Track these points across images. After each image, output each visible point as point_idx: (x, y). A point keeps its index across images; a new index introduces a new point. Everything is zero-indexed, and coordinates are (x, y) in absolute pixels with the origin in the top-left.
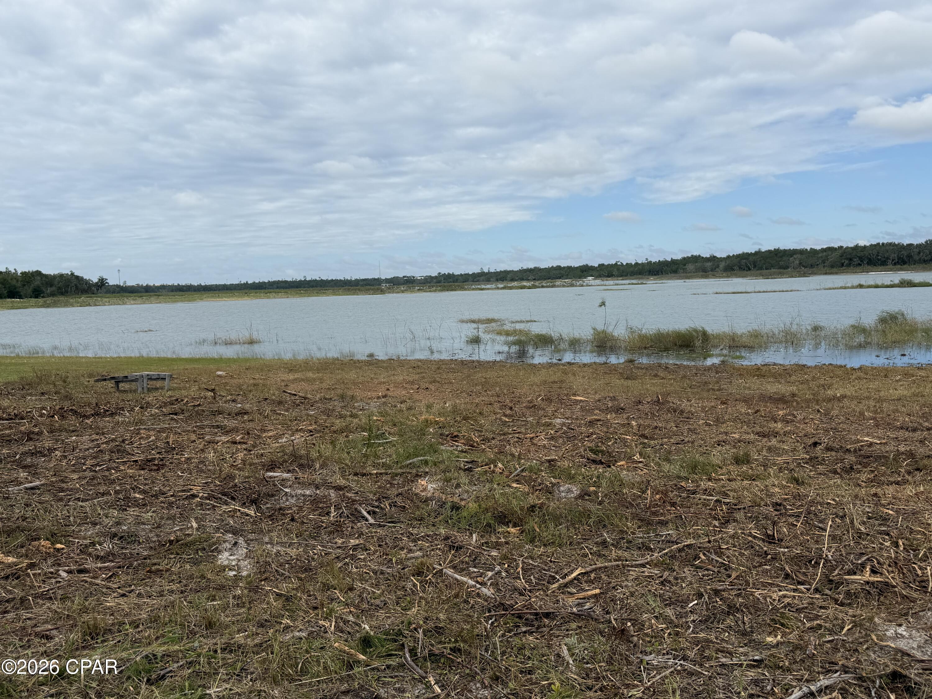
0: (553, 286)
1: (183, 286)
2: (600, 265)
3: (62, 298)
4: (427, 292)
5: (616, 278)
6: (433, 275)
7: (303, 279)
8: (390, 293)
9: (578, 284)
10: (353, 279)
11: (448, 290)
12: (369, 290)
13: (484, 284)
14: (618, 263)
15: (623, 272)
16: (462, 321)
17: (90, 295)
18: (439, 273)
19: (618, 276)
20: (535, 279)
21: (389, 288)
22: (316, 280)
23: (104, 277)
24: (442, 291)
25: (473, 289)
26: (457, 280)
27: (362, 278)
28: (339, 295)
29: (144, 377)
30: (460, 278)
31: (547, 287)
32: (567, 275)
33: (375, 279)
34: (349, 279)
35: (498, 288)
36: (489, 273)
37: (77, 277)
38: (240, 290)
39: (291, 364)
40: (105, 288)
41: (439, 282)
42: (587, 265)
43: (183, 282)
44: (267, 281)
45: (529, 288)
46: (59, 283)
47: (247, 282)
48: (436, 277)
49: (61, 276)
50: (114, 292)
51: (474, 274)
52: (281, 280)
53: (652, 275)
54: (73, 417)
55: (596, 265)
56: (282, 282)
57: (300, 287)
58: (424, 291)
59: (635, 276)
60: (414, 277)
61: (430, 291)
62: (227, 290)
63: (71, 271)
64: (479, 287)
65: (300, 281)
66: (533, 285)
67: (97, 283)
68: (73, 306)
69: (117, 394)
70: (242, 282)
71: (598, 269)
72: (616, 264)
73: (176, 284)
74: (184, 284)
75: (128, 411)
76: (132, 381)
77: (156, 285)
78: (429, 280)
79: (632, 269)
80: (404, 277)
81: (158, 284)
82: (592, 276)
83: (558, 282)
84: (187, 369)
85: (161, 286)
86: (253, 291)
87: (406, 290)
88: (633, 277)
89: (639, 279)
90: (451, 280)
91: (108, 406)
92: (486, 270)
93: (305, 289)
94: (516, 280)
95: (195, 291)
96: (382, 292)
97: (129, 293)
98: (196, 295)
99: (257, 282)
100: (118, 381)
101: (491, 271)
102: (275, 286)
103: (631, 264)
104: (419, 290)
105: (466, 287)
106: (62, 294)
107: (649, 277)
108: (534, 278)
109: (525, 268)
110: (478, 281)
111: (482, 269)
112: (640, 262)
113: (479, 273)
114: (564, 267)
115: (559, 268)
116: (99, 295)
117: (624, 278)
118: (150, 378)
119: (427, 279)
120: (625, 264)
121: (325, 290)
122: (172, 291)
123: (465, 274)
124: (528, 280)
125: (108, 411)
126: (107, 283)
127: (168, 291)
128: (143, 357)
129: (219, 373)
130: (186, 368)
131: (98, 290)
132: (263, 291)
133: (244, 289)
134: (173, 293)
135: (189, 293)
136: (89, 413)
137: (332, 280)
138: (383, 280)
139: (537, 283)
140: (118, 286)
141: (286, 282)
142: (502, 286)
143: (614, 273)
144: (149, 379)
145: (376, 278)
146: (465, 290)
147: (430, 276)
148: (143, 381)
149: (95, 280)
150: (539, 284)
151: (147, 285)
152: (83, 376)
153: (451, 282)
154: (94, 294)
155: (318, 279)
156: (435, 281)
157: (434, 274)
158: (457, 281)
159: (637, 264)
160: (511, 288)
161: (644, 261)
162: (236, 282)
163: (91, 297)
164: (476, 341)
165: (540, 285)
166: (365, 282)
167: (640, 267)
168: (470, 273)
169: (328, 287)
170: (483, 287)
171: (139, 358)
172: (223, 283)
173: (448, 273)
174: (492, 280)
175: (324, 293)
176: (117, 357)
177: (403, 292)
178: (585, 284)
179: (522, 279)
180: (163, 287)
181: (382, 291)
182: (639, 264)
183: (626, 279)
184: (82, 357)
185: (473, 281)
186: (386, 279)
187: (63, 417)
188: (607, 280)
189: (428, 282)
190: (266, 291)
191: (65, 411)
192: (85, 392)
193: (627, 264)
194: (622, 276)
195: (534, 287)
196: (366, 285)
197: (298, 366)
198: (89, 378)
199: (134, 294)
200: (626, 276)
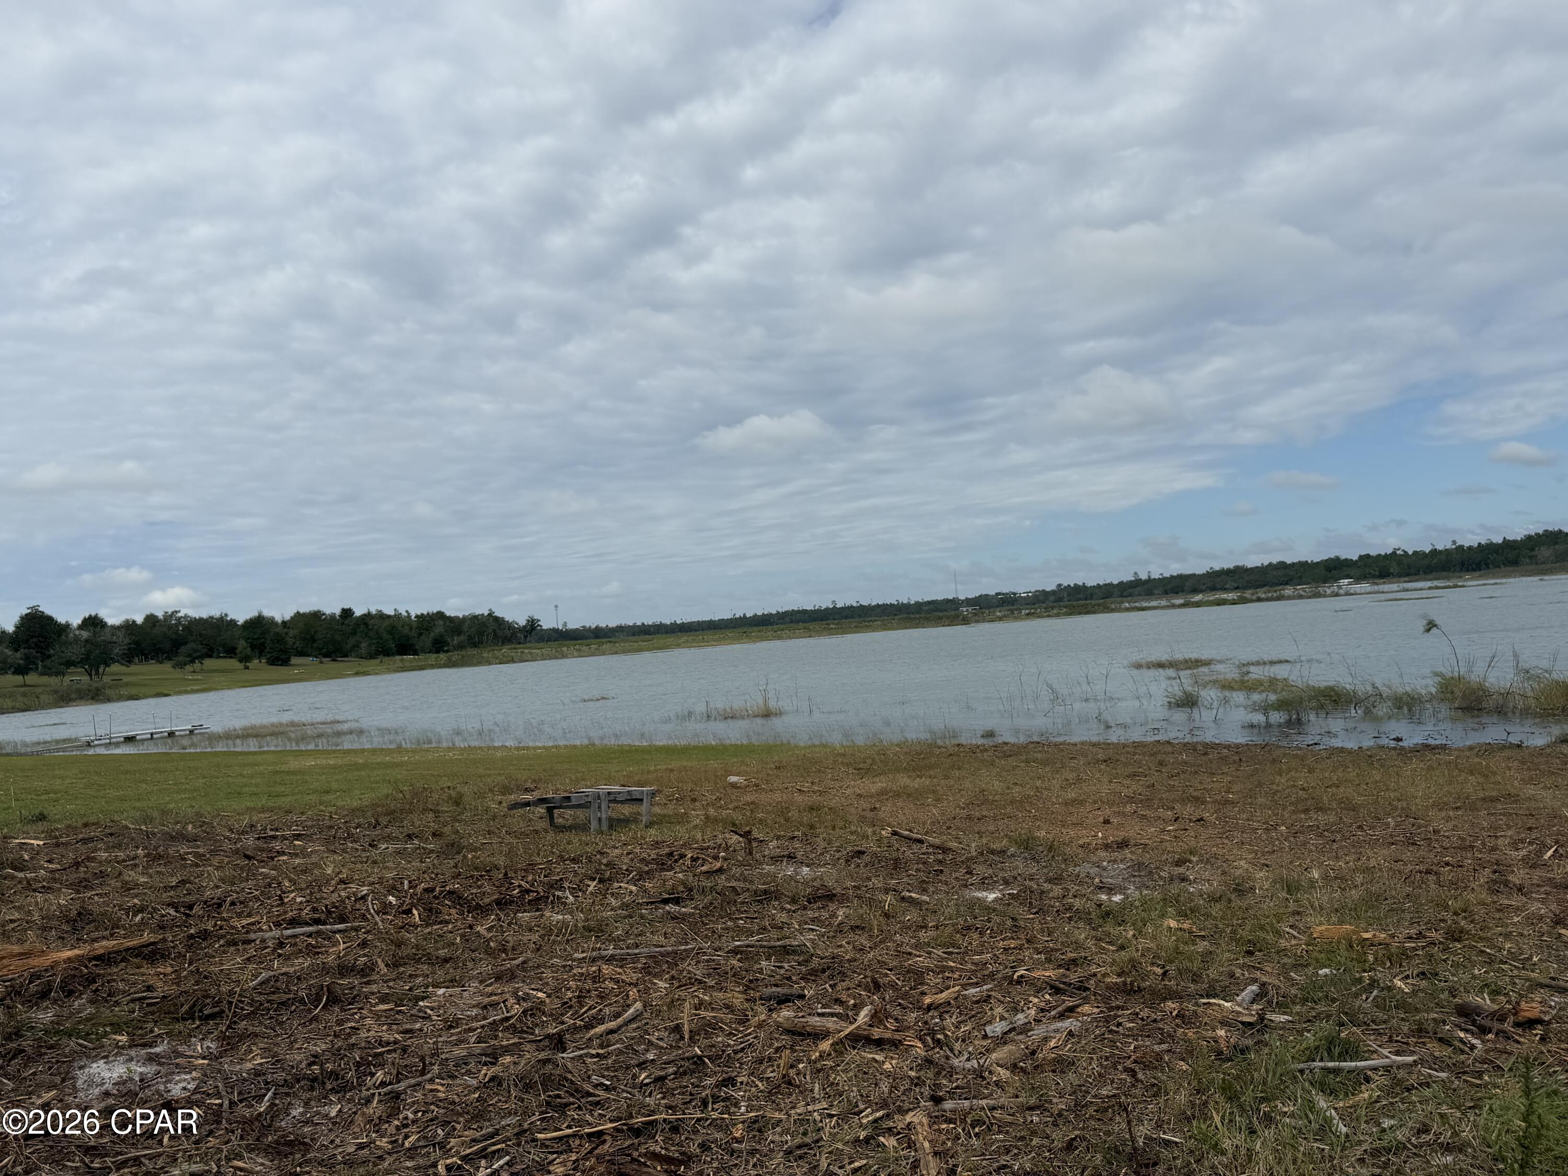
0: (1280, 598)
1: (649, 626)
2: (1361, 557)
3: (474, 651)
4: (1043, 617)
5: (1394, 580)
6: (1048, 589)
7: (831, 606)
8: (977, 621)
9: (1329, 591)
10: (912, 602)
11: (1080, 613)
12: (940, 618)
13: (1147, 600)
14: (1398, 552)
15: (1409, 566)
16: (1138, 666)
17: (513, 646)
18: (1059, 585)
19: (1400, 575)
20: (1237, 588)
21: (976, 614)
22: (852, 607)
23: (535, 618)
24: (1070, 614)
25: (1127, 610)
26: (1092, 595)
27: (926, 600)
28: (893, 629)
29: (603, 797)
30: (1097, 591)
31: (1268, 600)
32: (1300, 577)
33: (947, 601)
34: (905, 602)
35: (1174, 606)
36: (1149, 581)
37: (497, 619)
38: (734, 628)
39: (853, 755)
40: (536, 634)
41: (1061, 600)
42: (1337, 558)
43: (650, 620)
44: (774, 612)
45: (1234, 603)
46: (470, 628)
47: (744, 615)
48: (1053, 592)
49: (475, 617)
50: (549, 640)
51: (1121, 583)
52: (796, 609)
53: (1468, 571)
54: (453, 911)
55: (1355, 558)
56: (799, 612)
57: (828, 619)
58: (1038, 617)
59: (1434, 574)
60: (1015, 594)
61: (1049, 616)
62: (715, 629)
63: (490, 610)
64: (1137, 604)
65: (827, 609)
66: (1240, 596)
67: (525, 627)
68: (489, 663)
69: (551, 836)
70: (737, 616)
71: (1359, 564)
72: (1394, 553)
73: (639, 623)
74: (650, 623)
75: (573, 891)
76: (579, 806)
77: (610, 626)
78: (1041, 598)
79: (1426, 562)
80: (998, 594)
81: (612, 624)
82: (1348, 577)
83: (1288, 591)
84: (671, 770)
85: (617, 627)
86: (754, 628)
87: (1005, 616)
88: (1430, 576)
89: (1448, 578)
90: (1081, 596)
91: (530, 878)
92: (1144, 577)
93: (835, 622)
94: (1201, 591)
95: (667, 633)
96: (965, 621)
97: (572, 640)
98: (670, 640)
99: (760, 613)
100: (551, 808)
101: (1152, 577)
102: (787, 619)
103: (1424, 553)
104: (1028, 614)
105: (1113, 606)
106: (475, 645)
107: (1462, 574)
108: (1236, 585)
109: (1217, 568)
110: (1130, 595)
111: (1136, 573)
112: (1440, 547)
113: (1131, 581)
114: (1293, 564)
115: (1282, 565)
116: (528, 645)
117: (1412, 578)
118: (613, 799)
119: (1037, 596)
120: (1410, 553)
121: (869, 622)
122: (634, 635)
123: (1105, 585)
124: (1225, 589)
125: (528, 891)
126: (539, 625)
127: (628, 636)
128: (594, 745)
129: (733, 779)
130: (670, 767)
131: (526, 637)
132: (770, 627)
133: (741, 626)
134: (635, 638)
135: (658, 636)
136: (487, 901)
137: (878, 606)
138: (963, 601)
139: (1248, 594)
140: (555, 631)
141: (804, 612)
142: (1181, 601)
143: (1392, 570)
144: (610, 801)
145: (951, 598)
146: (1112, 611)
147: (1043, 590)
148: (600, 807)
149: (522, 622)
150: (1253, 594)
151: (597, 627)
152: (491, 790)
153: (1080, 599)
154: (520, 643)
155: (855, 604)
156: (1052, 598)
157: (1050, 587)
158: (1091, 597)
159: (1434, 552)
160: (1198, 604)
161: (1449, 546)
162: (728, 616)
163: (515, 649)
164: (1188, 702)
165: (1254, 598)
166: (931, 607)
167: (1443, 557)
168: (1115, 582)
169: (871, 616)
170: (1145, 604)
171: (587, 746)
172: (707, 619)
173: (1075, 584)
174: (1156, 592)
175: (867, 626)
176: (552, 747)
177: (1000, 619)
178: (1341, 592)
179: (1213, 589)
180: (620, 629)
181: (964, 619)
182: (1440, 551)
183: (1417, 580)
184: (497, 748)
185: (1122, 596)
186: (967, 599)
187: (431, 914)
188: (1384, 583)
189: (1039, 601)
190: (775, 627)
191: (436, 897)
192: (489, 833)
193: (1415, 553)
194: (1407, 575)
195: (1243, 601)
196: (933, 611)
197: (869, 761)
198: (503, 794)
199: (580, 642)
200: (1416, 574)
